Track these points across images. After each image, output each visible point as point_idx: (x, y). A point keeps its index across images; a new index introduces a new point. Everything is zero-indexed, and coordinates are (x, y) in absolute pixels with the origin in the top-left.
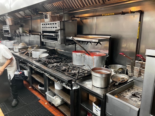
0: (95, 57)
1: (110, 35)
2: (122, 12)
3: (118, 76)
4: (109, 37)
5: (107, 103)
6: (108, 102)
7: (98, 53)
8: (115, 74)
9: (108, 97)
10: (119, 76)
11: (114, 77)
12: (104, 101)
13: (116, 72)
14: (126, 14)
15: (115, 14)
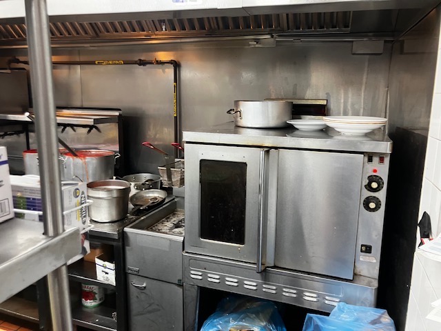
0: (88, 159)
1: (119, 110)
2: (140, 60)
3: (145, 195)
4: (117, 113)
5: (127, 248)
6: (129, 246)
7: (93, 152)
8: (137, 191)
9: (129, 235)
10: (147, 195)
11: (137, 199)
12: (120, 244)
13: (139, 188)
14: (148, 66)
15: (125, 63)
